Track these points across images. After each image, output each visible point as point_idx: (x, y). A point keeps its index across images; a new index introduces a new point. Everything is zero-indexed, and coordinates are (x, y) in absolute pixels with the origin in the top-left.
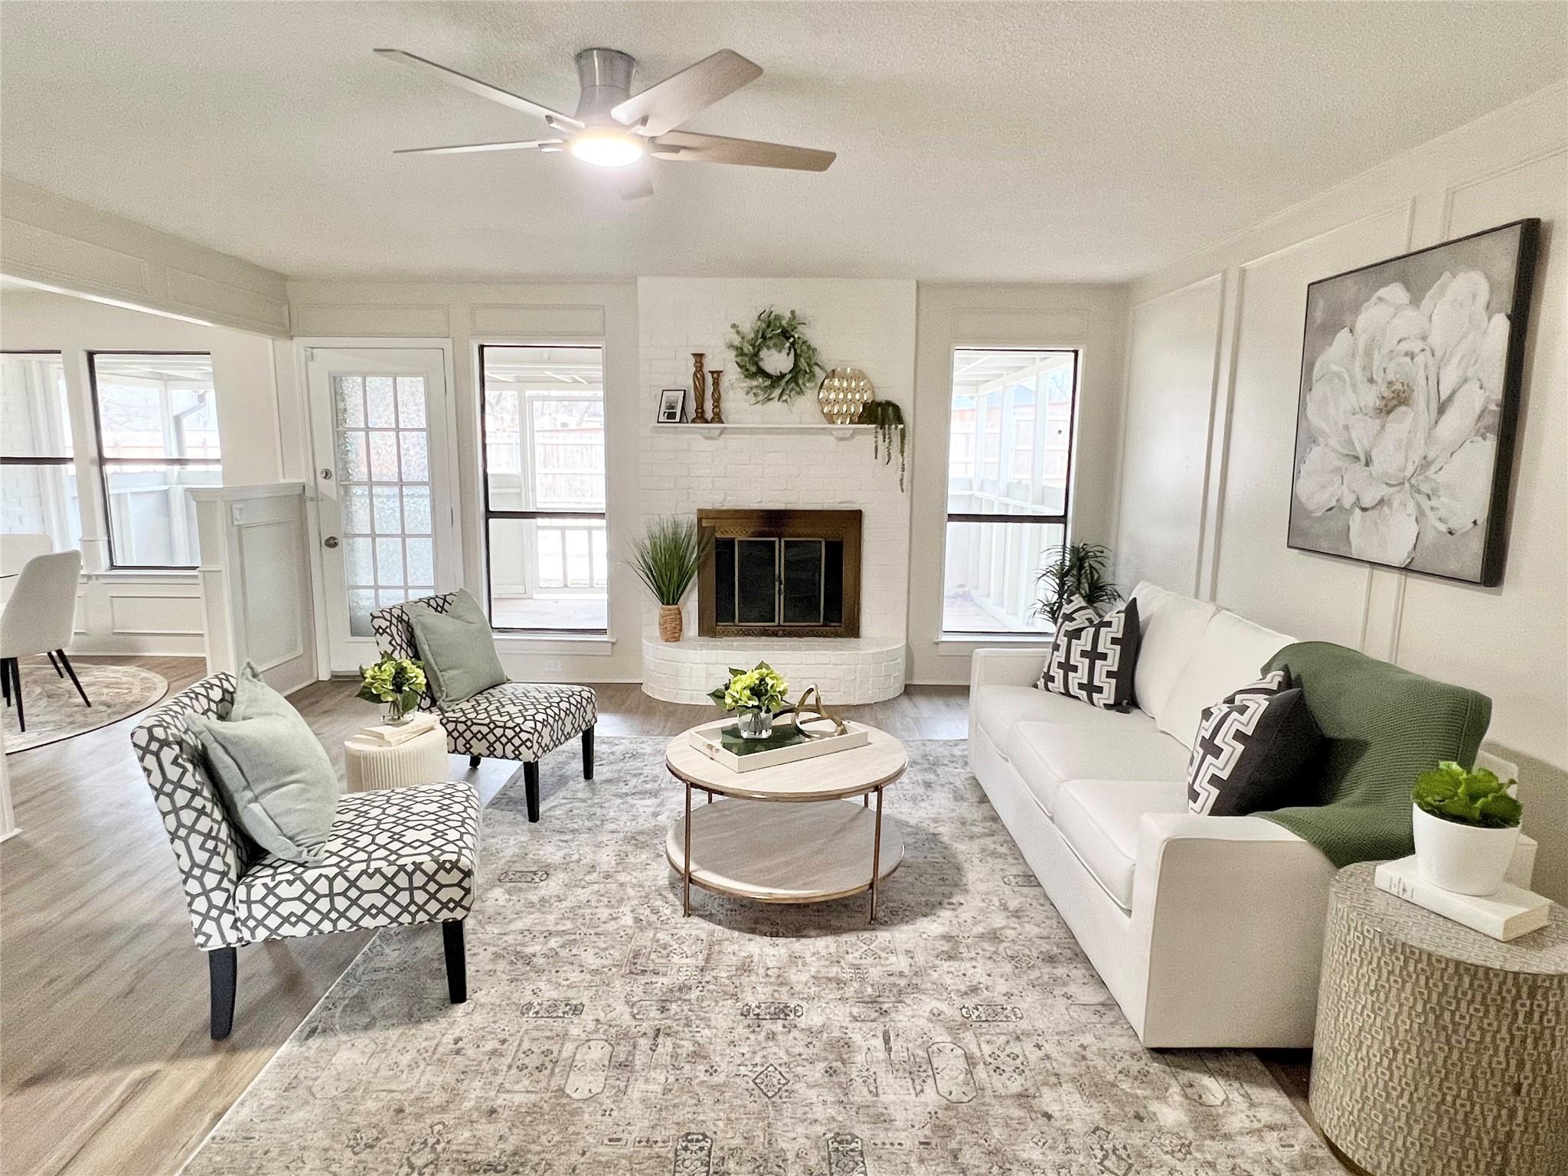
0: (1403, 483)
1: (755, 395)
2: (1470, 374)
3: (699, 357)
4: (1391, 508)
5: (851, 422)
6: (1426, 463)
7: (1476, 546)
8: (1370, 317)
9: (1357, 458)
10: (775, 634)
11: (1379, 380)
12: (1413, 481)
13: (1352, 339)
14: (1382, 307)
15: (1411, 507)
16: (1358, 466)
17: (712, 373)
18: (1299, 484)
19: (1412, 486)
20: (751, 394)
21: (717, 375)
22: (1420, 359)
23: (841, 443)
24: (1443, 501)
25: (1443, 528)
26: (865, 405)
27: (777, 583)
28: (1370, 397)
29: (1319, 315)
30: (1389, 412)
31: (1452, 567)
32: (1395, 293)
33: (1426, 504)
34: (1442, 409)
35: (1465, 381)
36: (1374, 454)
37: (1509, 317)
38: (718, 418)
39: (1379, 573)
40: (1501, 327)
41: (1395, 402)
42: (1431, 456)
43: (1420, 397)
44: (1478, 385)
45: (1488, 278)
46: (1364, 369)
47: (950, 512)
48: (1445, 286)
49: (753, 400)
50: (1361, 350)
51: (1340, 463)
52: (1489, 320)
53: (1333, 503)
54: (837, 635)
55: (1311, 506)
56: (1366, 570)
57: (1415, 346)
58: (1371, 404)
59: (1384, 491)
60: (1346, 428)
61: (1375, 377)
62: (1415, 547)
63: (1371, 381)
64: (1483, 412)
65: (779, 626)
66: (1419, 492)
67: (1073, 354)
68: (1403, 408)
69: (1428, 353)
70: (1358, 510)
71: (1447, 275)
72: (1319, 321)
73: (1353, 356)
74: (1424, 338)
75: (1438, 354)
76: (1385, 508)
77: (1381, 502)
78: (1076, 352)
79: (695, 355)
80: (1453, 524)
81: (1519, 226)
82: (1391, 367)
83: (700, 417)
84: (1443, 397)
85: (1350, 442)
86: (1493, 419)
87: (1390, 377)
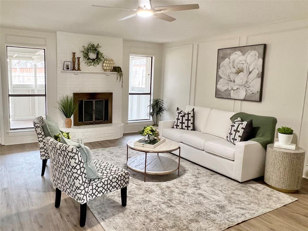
0: (242, 85)
1: (87, 64)
2: (256, 67)
3: (74, 54)
4: (240, 89)
5: (111, 71)
6: (247, 82)
7: (258, 95)
8: (233, 57)
9: (232, 81)
10: (93, 124)
11: (236, 68)
12: (244, 85)
13: (229, 60)
14: (236, 55)
15: (244, 89)
16: (232, 83)
17: (78, 58)
18: (217, 86)
19: (244, 86)
20: (86, 64)
21: (79, 58)
22: (245, 65)
23: (107, 76)
24: (251, 89)
25: (251, 93)
26: (114, 67)
27: (93, 111)
28: (234, 70)
29: (221, 55)
30: (238, 73)
31: (253, 99)
32: (239, 53)
33: (248, 89)
34: (250, 73)
35: (255, 68)
36: (235, 80)
37: (262, 59)
38: (79, 69)
39: (236, 101)
40: (261, 60)
41: (239, 72)
42: (248, 81)
43: (245, 71)
44: (257, 69)
45: (258, 52)
46: (232, 65)
47: (129, 93)
48: (249, 53)
49: (87, 65)
50: (232, 62)
51: (228, 82)
52: (259, 59)
53: (226, 89)
54: (107, 123)
55: (221, 90)
56: (233, 101)
57: (244, 62)
58: (234, 72)
59: (238, 87)
60: (229, 76)
61: (235, 67)
62: (245, 96)
63: (234, 67)
64: (258, 74)
65: (94, 122)
66: (246, 87)
67: (151, 58)
68: (242, 73)
69: (246, 63)
70: (232, 90)
71: (249, 51)
72: (221, 56)
73: (230, 63)
74: (245, 61)
75: (249, 64)
76: (239, 90)
77: (238, 89)
78: (152, 57)
79: (73, 53)
80: (253, 92)
81: (264, 45)
82: (239, 66)
83: (74, 69)
84: (250, 71)
85: (230, 78)
86: (260, 75)
87: (238, 67)
